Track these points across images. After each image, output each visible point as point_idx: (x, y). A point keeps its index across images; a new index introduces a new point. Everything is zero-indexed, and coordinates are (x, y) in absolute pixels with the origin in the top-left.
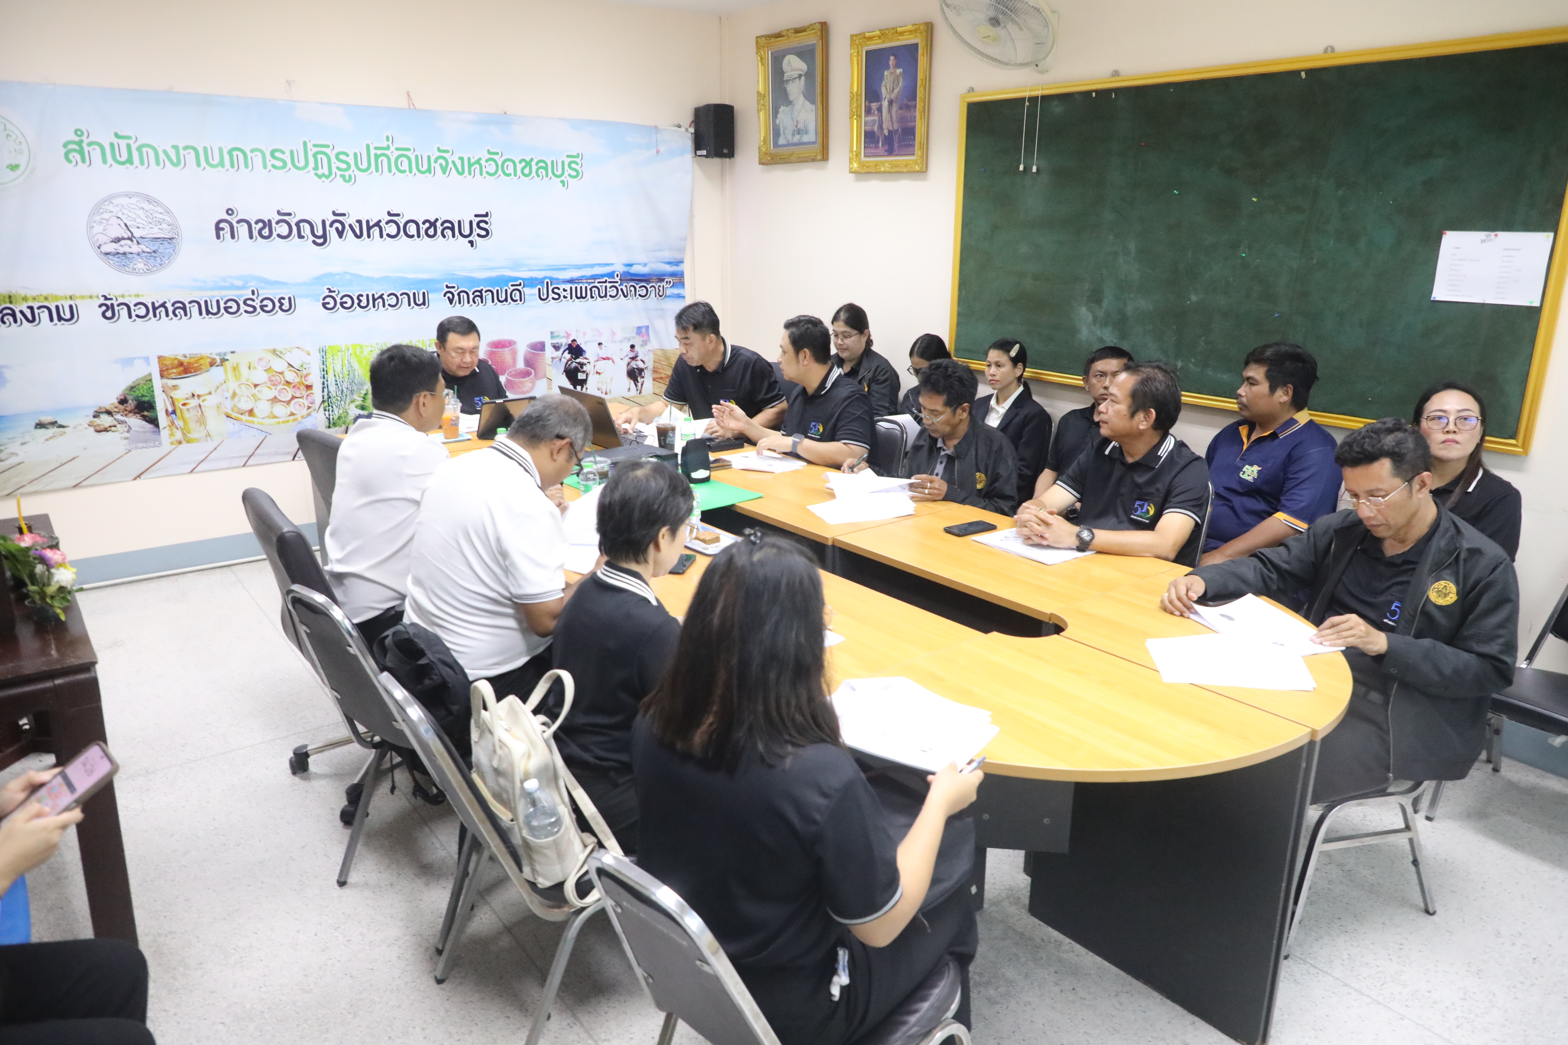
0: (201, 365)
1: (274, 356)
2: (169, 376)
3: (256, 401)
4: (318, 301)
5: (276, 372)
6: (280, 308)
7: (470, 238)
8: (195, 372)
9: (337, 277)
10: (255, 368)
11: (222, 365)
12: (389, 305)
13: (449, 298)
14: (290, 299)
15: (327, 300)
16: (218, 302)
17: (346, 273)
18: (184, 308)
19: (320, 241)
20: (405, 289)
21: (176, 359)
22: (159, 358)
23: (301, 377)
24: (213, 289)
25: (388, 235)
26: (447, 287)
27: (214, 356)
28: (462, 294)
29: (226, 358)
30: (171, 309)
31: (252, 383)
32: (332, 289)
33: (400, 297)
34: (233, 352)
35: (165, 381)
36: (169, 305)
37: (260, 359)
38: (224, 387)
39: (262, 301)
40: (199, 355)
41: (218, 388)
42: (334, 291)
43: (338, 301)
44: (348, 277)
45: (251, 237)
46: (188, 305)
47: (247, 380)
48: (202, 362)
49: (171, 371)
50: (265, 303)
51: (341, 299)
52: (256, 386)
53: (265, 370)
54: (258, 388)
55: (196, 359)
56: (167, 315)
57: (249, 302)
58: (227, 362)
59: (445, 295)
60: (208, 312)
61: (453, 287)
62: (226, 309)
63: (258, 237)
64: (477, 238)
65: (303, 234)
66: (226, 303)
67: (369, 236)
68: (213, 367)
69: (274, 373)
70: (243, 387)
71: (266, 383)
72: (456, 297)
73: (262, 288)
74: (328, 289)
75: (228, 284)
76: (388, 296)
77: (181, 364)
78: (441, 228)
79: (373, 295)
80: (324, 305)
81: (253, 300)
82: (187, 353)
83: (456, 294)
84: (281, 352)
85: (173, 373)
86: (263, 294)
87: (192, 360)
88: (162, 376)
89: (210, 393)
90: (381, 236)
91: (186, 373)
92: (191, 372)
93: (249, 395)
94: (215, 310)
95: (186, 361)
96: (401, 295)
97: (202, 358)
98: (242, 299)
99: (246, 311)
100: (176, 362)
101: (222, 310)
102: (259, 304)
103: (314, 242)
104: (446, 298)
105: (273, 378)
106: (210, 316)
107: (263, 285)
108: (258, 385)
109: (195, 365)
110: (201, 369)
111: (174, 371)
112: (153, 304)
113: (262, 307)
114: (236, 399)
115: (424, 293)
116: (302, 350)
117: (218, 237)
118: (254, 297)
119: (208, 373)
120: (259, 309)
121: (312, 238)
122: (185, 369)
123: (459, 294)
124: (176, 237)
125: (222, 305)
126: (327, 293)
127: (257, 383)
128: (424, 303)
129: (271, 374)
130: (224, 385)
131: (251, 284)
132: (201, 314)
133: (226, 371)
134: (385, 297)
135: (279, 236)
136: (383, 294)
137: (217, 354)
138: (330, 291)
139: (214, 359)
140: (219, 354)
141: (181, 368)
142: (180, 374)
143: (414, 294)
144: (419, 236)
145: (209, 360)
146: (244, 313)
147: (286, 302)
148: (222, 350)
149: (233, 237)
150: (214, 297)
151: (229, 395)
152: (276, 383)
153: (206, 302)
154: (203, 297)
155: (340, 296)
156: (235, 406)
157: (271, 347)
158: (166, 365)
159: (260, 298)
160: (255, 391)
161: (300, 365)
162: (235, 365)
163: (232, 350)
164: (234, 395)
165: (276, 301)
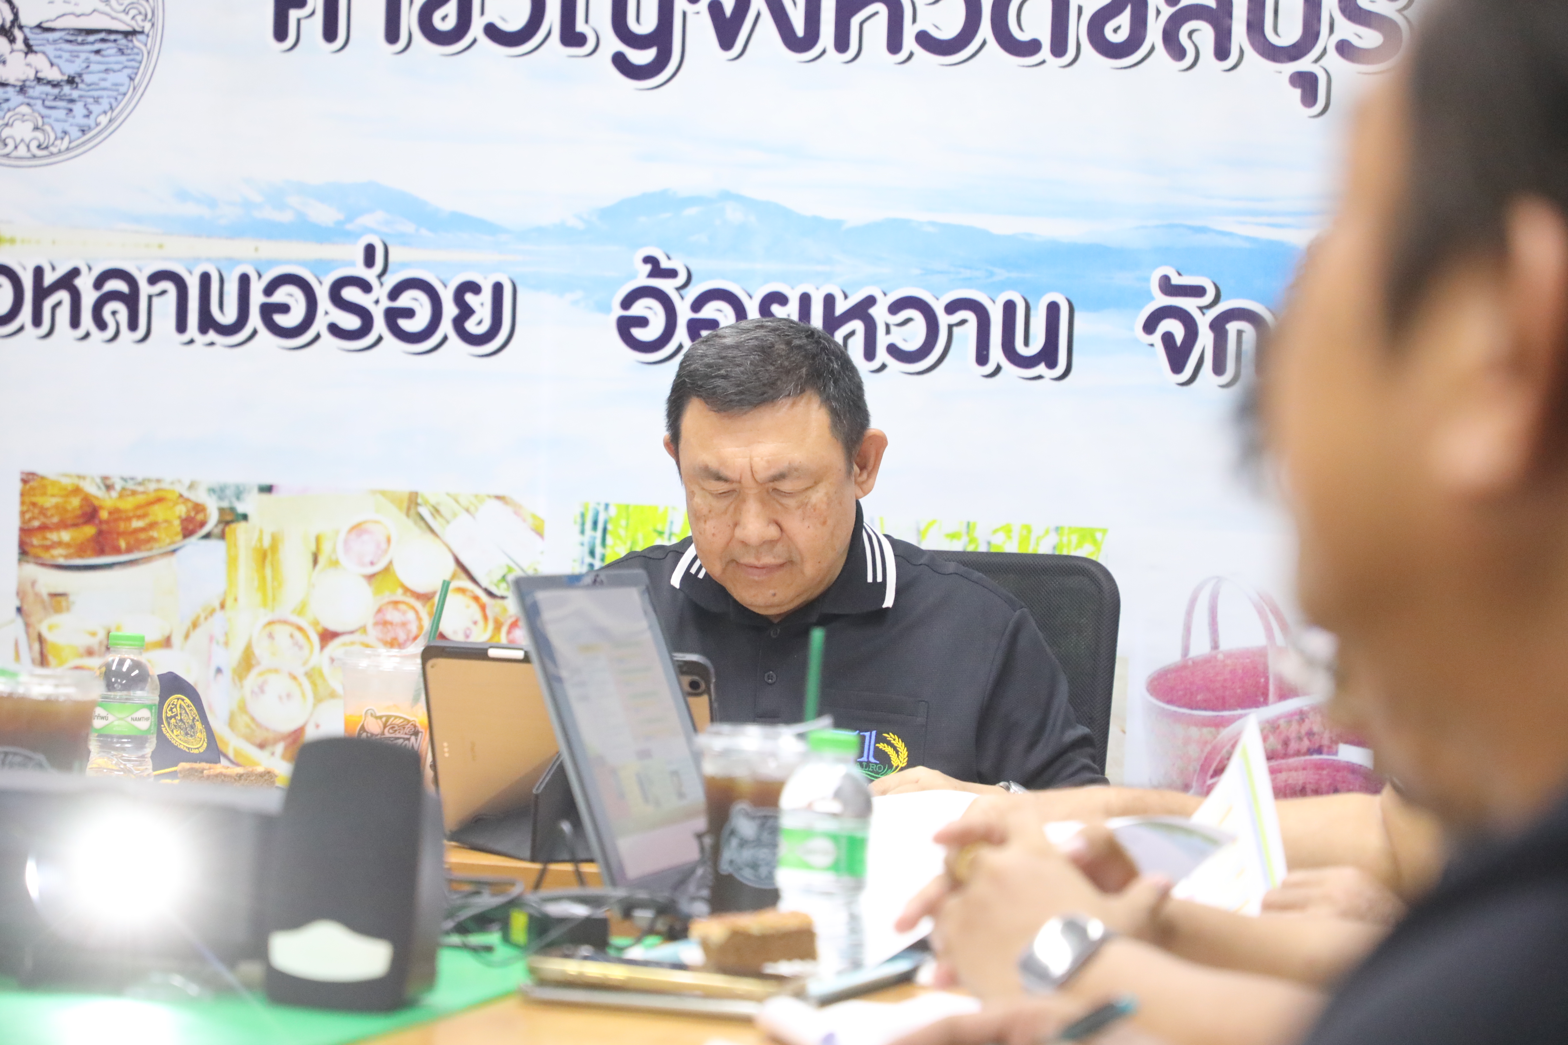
0: (153, 525)
1: (409, 524)
2: (46, 556)
3: (318, 700)
4: (605, 309)
5: (407, 590)
6: (459, 324)
7: (1304, 64)
8: (129, 550)
9: (692, 211)
10: (334, 563)
11: (222, 536)
12: (893, 350)
13: (1168, 338)
14: (498, 289)
15: (639, 308)
16: (244, 281)
17: (727, 196)
18: (131, 300)
19: (642, 57)
20: (968, 282)
21: (77, 491)
22: (28, 479)
23: (498, 626)
24: (236, 232)
25: (925, 40)
26: (1168, 288)
27: (201, 496)
28: (1232, 327)
29: (241, 508)
30: (89, 297)
31: (315, 623)
32: (665, 264)
33: (944, 320)
34: (268, 489)
35: (32, 570)
36: (84, 283)
37: (358, 529)
38: (215, 625)
39: (394, 294)
40: (152, 486)
41: (195, 625)
42: (672, 274)
43: (684, 314)
44: (734, 214)
45: (392, 34)
46: (145, 289)
47: (301, 610)
48: (158, 513)
49: (53, 536)
50: (405, 300)
51: (697, 305)
52: (327, 636)
53: (370, 578)
54: (334, 646)
55: (141, 499)
56: (75, 323)
57: (351, 294)
58: (240, 527)
59: (1150, 326)
60: (207, 323)
61: (1199, 291)
62: (268, 311)
63: (418, 36)
64: (1333, 60)
65: (580, 26)
66: (269, 290)
67: (842, 44)
68: (193, 539)
69: (399, 595)
70: (282, 632)
71: (363, 629)
72: (1205, 339)
73: (406, 241)
74: (648, 260)
75: (286, 217)
76: (896, 307)
77: (90, 514)
78: (1167, 11)
79: (829, 301)
80: (625, 326)
81: (366, 287)
82: (116, 472)
83: (1203, 322)
84: (436, 511)
85: (60, 544)
86: (404, 265)
87: (128, 504)
88: (24, 552)
89: (167, 642)
90: (894, 44)
91: (101, 551)
92: (117, 551)
93: (300, 672)
94: (228, 317)
95: (107, 501)
96: (951, 308)
97: (160, 500)
98: (329, 280)
99: (335, 330)
100: (75, 502)
101: (255, 319)
102: (386, 303)
103: (620, 61)
104: (1156, 338)
105: (392, 615)
106: (212, 335)
107: (409, 228)
108: (334, 635)
109: (136, 524)
110: (151, 539)
111: (66, 536)
112: (39, 272)
113: (393, 316)
114: (252, 680)
115: (1053, 309)
116: (517, 510)
117: (280, 33)
118: (370, 275)
119: (173, 559)
120: (380, 325)
121: (612, 44)
122: (100, 533)
123: (1218, 326)
124: (147, 26)
125: (257, 298)
126: (642, 278)
127: (333, 627)
128: (1048, 356)
129: (387, 597)
130: (219, 614)
131: (367, 220)
132: (181, 326)
133: (232, 562)
134: (879, 312)
135: (493, 32)
136: (870, 301)
137: (212, 490)
138: (657, 271)
139: (199, 508)
140: (218, 491)
141: (89, 530)
142: (81, 549)
143: (1009, 308)
144: (1059, 47)
145: (181, 510)
146: (326, 335)
147: (482, 304)
148: (231, 477)
149: (330, 33)
150: (234, 262)
151: (230, 658)
152: (402, 636)
153: (205, 279)
154: (197, 260)
155: (693, 293)
156: (243, 708)
157: (404, 487)
158: (43, 511)
159: (391, 281)
160: (320, 658)
161: (498, 576)
162: (267, 543)
163: (267, 481)
164: (247, 662)
165: (447, 297)
